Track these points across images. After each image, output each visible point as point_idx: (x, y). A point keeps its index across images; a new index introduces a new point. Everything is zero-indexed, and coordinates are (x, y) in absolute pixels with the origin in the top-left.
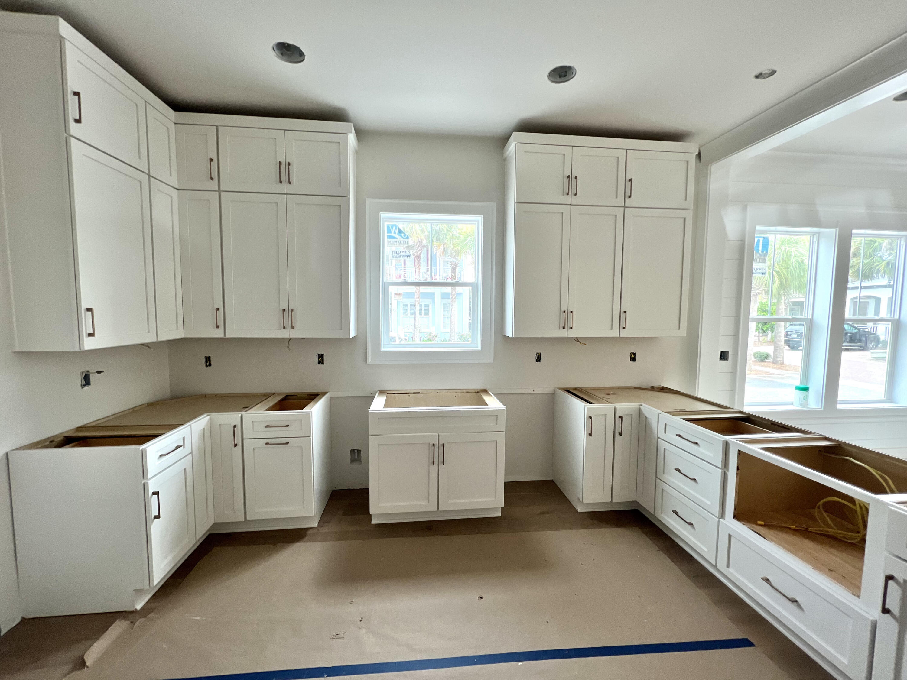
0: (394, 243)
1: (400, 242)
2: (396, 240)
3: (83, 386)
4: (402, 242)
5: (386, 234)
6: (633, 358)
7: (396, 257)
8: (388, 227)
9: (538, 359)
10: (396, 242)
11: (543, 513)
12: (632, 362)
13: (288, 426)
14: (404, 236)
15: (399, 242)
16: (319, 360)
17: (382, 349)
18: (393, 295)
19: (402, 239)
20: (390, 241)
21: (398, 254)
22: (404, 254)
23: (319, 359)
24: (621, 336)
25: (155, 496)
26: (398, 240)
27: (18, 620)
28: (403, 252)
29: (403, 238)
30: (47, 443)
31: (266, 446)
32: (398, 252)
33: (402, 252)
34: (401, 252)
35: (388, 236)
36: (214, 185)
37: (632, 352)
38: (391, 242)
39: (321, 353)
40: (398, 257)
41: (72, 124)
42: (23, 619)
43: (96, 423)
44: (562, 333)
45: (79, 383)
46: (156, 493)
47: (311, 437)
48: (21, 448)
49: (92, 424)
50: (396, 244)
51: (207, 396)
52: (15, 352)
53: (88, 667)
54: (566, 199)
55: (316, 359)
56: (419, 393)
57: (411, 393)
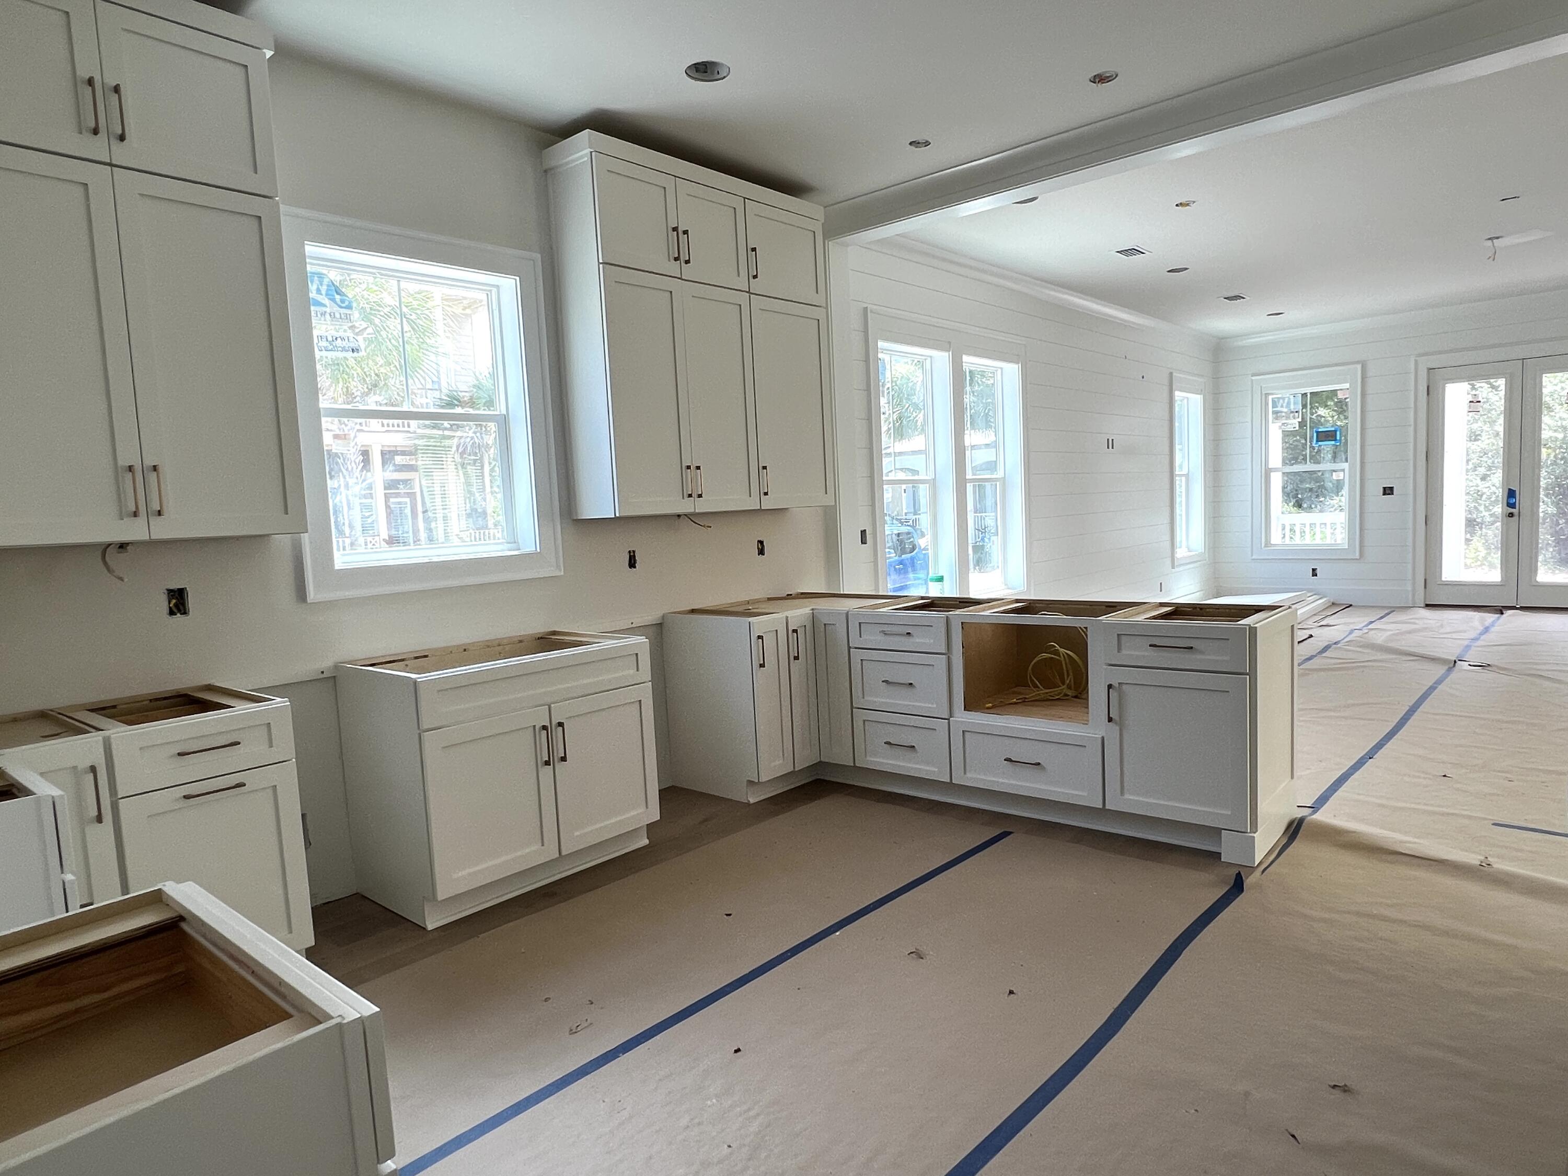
0: (319, 315)
1: (332, 315)
2: (324, 309)
4: (338, 316)
6: (761, 549)
7: (327, 350)
9: (632, 564)
10: (324, 314)
11: (705, 820)
12: (761, 555)
13: (235, 743)
14: (343, 301)
16: (171, 606)
17: (338, 564)
18: (331, 438)
19: (336, 308)
21: (330, 343)
22: (344, 343)
23: (170, 602)
24: (762, 508)
26: (328, 310)
28: (342, 339)
29: (340, 307)
31: (179, 805)
32: (330, 339)
33: (339, 339)
34: (336, 339)
37: (759, 539)
39: (175, 586)
40: (332, 350)
44: (687, 507)
50: (325, 320)
54: (673, 268)
55: (163, 604)
56: (426, 656)
57: (410, 659)
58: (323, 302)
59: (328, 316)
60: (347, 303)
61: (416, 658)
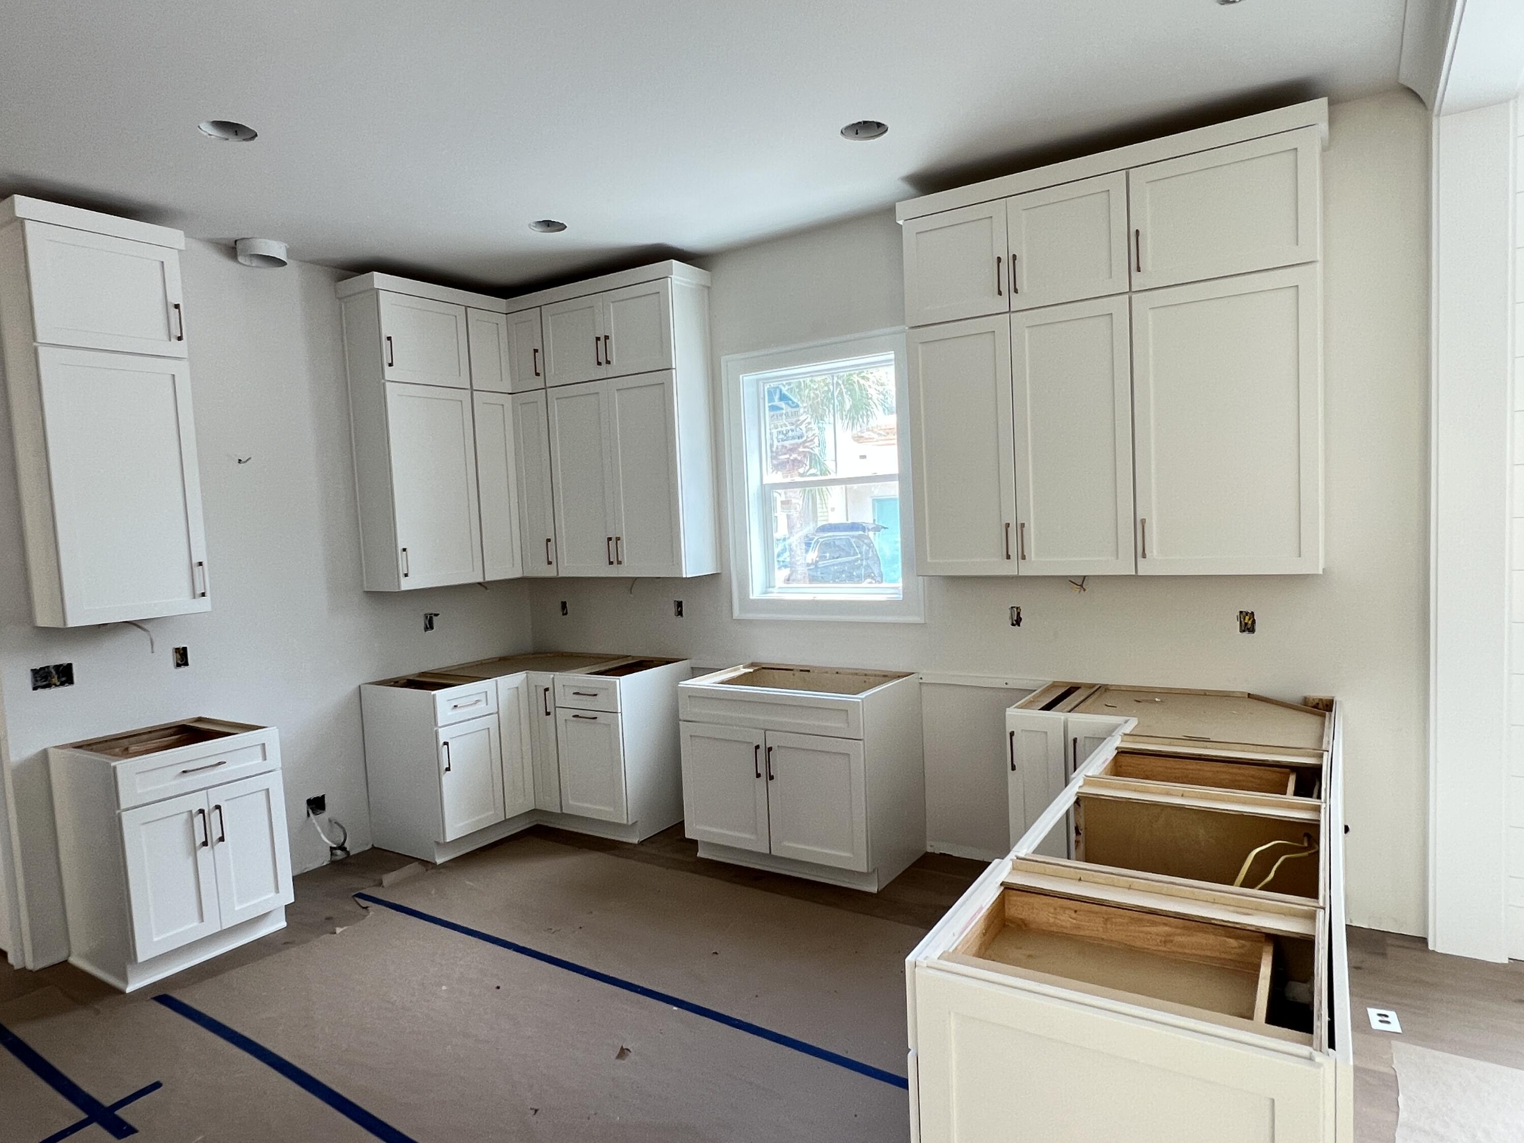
0: (779, 417)
1: (787, 415)
2: (781, 412)
3: (426, 629)
4: (790, 414)
5: (767, 405)
6: (1248, 624)
7: (782, 441)
8: (769, 392)
10: (781, 415)
12: (1246, 634)
13: (595, 695)
15: (785, 415)
16: (678, 610)
17: (752, 596)
18: (779, 504)
19: (789, 409)
20: (773, 415)
21: (785, 435)
22: (793, 433)
23: (678, 608)
24: (1140, 573)
25: (446, 746)
26: (784, 412)
27: (369, 847)
28: (792, 431)
29: (792, 407)
30: (392, 683)
31: (575, 719)
32: (785, 432)
33: (790, 431)
34: (788, 431)
35: (769, 407)
36: (539, 382)
37: (1239, 610)
38: (775, 417)
39: (679, 600)
40: (785, 440)
41: (386, 367)
42: (373, 847)
43: (443, 670)
44: (1008, 568)
45: (423, 626)
46: (446, 743)
47: (620, 715)
48: (370, 683)
49: (436, 672)
51: (564, 654)
52: (365, 591)
53: (383, 887)
54: (1001, 304)
55: (674, 609)
56: (808, 671)
57: (797, 670)
58: (781, 406)
59: (784, 416)
60: (795, 404)
61: (801, 671)
